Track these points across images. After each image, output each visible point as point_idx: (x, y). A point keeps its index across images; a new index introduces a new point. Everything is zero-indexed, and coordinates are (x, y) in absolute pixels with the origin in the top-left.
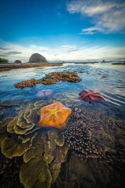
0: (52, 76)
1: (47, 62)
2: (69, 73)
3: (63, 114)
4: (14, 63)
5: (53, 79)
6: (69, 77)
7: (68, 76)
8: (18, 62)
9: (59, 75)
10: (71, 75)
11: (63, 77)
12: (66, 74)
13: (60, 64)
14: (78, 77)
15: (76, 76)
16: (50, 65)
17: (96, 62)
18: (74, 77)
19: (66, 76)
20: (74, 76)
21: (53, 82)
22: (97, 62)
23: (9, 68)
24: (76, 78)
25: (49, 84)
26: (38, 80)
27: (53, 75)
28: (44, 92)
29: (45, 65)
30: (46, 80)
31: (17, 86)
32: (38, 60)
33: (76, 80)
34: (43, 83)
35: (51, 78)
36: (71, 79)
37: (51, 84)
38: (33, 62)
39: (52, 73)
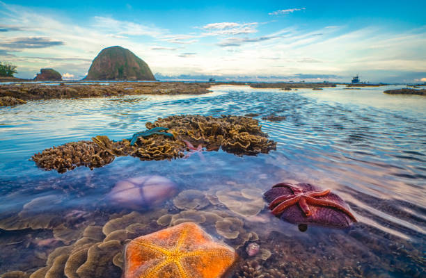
0: (170, 127)
1: (153, 79)
2: (231, 121)
3: (204, 266)
4: (35, 79)
5: (172, 138)
6: (230, 136)
7: (228, 130)
8: (48, 74)
9: (196, 127)
10: (239, 127)
11: (208, 133)
12: (218, 123)
13: (198, 86)
14: (262, 135)
15: (254, 132)
16: (162, 90)
17: (327, 84)
18: (247, 136)
19: (219, 132)
20: (249, 132)
21: (172, 150)
22: (334, 85)
23: (16, 95)
24: (254, 137)
25: (158, 158)
26: (121, 144)
27: (175, 125)
28: (141, 186)
29: (146, 90)
30: (150, 143)
31: (42, 161)
32: (121, 71)
33: (253, 145)
34: (138, 154)
35: (165, 137)
36: (238, 140)
37: (165, 157)
38: (103, 78)
39: (170, 119)
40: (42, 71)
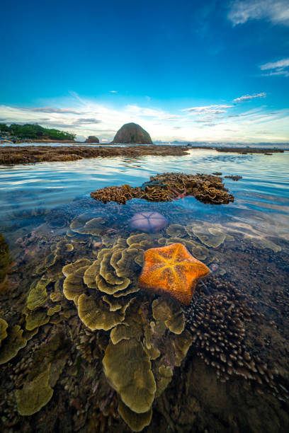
0: (164, 181)
1: (152, 143)
2: (203, 178)
4: (85, 142)
5: (165, 188)
6: (203, 189)
7: (201, 185)
8: (92, 140)
9: (181, 182)
10: (208, 183)
11: (188, 186)
12: (195, 180)
13: (178, 149)
14: (224, 190)
15: (219, 188)
16: (158, 152)
17: (276, 151)
18: (214, 190)
19: (195, 186)
20: (216, 188)
21: (166, 197)
22: (282, 151)
23: (77, 153)
24: (218, 191)
25: (157, 201)
26: (136, 189)
27: (168, 179)
28: (148, 218)
29: (148, 151)
30: (153, 191)
31: (96, 196)
32: (133, 138)
33: (218, 197)
34: (145, 197)
35: (162, 187)
36: (208, 193)
37: (162, 200)
38: (121, 142)
39: (164, 175)
40: (90, 137)
